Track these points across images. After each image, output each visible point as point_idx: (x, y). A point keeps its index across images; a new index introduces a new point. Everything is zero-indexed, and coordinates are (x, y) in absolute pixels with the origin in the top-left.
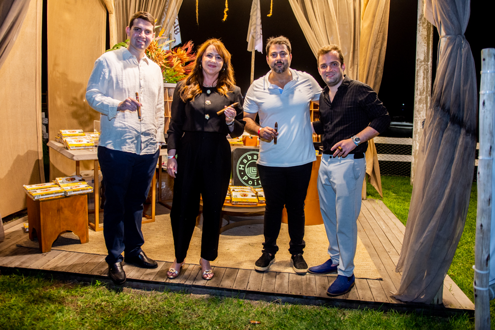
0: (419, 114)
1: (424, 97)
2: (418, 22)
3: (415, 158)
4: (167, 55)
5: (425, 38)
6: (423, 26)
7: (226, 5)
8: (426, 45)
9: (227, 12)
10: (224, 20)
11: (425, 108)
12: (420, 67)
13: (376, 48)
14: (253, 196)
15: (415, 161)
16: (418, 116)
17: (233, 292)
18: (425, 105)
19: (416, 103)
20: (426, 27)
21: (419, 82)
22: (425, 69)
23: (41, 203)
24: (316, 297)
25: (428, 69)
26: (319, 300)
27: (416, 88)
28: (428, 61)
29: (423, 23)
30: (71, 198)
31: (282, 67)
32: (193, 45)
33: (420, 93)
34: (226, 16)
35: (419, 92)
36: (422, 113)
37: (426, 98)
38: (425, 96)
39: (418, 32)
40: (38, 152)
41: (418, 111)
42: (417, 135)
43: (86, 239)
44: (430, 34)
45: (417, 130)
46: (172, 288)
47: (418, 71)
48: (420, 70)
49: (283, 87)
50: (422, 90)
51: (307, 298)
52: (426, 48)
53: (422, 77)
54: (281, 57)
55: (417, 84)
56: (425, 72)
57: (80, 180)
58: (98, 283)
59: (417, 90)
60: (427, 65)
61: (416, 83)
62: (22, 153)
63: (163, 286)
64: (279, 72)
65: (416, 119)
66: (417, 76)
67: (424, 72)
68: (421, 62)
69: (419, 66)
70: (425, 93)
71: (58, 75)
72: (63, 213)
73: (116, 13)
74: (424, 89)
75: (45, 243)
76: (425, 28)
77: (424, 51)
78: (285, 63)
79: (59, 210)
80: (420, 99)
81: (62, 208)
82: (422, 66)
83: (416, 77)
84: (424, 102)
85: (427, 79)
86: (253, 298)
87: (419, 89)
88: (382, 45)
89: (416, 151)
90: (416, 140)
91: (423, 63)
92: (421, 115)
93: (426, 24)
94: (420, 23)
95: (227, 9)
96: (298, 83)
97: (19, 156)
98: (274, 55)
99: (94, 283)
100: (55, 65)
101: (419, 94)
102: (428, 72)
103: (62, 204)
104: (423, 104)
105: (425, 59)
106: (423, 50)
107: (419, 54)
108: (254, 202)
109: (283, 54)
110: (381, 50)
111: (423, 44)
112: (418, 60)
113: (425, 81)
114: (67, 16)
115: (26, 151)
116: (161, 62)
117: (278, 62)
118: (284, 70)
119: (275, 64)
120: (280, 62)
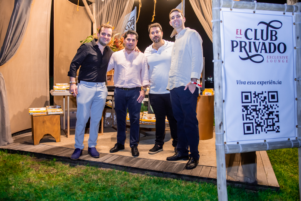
4: (114, 41)
7: (154, 13)
9: (154, 17)
10: (152, 21)
17: (123, 168)
23: (34, 117)
24: (171, 173)
26: (173, 175)
30: (51, 116)
31: (158, 39)
40: (47, 97)
43: (59, 140)
46: (91, 164)
49: (157, 50)
51: (166, 173)
54: (157, 34)
57: (59, 108)
58: (55, 160)
62: (38, 97)
63: (87, 162)
64: (156, 42)
71: (62, 57)
72: (46, 124)
73: (96, 22)
75: (36, 140)
78: (159, 37)
79: (44, 122)
81: (45, 121)
86: (135, 171)
95: (154, 15)
96: (166, 47)
97: (36, 98)
98: (153, 33)
99: (53, 159)
100: (61, 51)
103: (45, 119)
109: (157, 32)
114: (68, 26)
115: (40, 96)
116: (110, 45)
117: (155, 37)
118: (159, 41)
119: (154, 38)
120: (157, 37)
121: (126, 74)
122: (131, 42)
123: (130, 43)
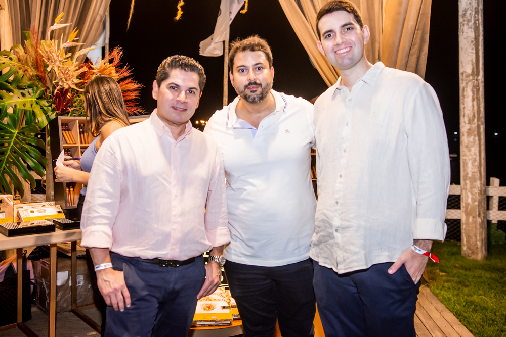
0: (470, 150)
1: (474, 126)
2: (461, 20)
3: (466, 215)
4: (81, 71)
5: (472, 42)
6: (467, 24)
8: (474, 52)
9: (182, 7)
10: (178, 18)
11: (477, 142)
12: (467, 83)
13: (412, 55)
14: (224, 307)
15: (467, 219)
16: (468, 153)
18: (477, 138)
19: (463, 135)
20: (473, 27)
21: (465, 105)
22: (474, 87)
25: (478, 86)
27: (462, 113)
28: (478, 74)
29: (469, 21)
31: (259, 90)
32: (121, 53)
33: (469, 120)
34: (180, 13)
35: (466, 119)
36: (473, 149)
37: (478, 127)
38: (476, 125)
39: (460, 34)
41: (467, 147)
42: (468, 182)
44: (479, 36)
45: (467, 174)
47: (463, 90)
48: (467, 87)
49: (256, 127)
50: (471, 116)
52: (474, 56)
53: (470, 98)
55: (464, 108)
56: (475, 90)
59: (464, 116)
60: (477, 80)
61: (461, 106)
65: (464, 158)
66: (463, 96)
67: (472, 91)
68: (468, 76)
69: (465, 82)
70: (476, 120)
73: (10, 8)
74: (474, 115)
76: (471, 28)
77: (472, 60)
78: (263, 84)
80: (469, 129)
82: (469, 81)
83: (461, 97)
84: (476, 133)
85: (478, 99)
87: (466, 115)
88: (420, 50)
89: (467, 204)
90: (466, 189)
91: (471, 78)
92: (472, 152)
93: (473, 22)
94: (464, 21)
95: (182, 3)
101: (467, 122)
102: (478, 90)
104: (474, 136)
105: (473, 71)
106: (470, 59)
107: (464, 64)
108: (225, 320)
109: (258, 68)
110: (418, 58)
111: (470, 50)
112: (462, 74)
113: (475, 103)
116: (70, 82)
117: (250, 84)
118: (262, 97)
119: (246, 87)
120: (255, 83)
121: (174, 213)
122: (182, 96)
123: (178, 101)
